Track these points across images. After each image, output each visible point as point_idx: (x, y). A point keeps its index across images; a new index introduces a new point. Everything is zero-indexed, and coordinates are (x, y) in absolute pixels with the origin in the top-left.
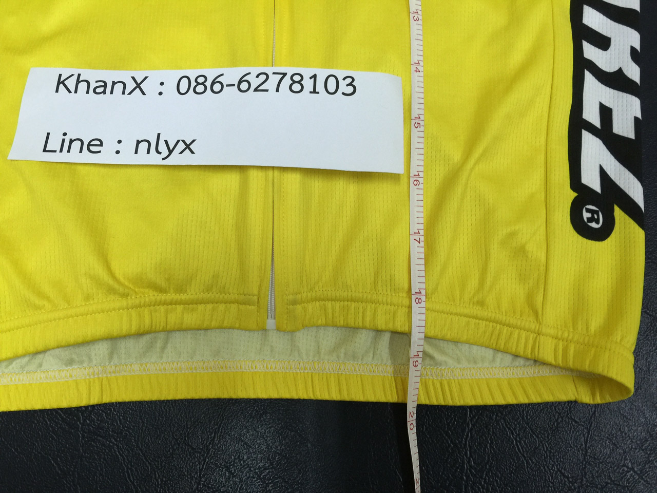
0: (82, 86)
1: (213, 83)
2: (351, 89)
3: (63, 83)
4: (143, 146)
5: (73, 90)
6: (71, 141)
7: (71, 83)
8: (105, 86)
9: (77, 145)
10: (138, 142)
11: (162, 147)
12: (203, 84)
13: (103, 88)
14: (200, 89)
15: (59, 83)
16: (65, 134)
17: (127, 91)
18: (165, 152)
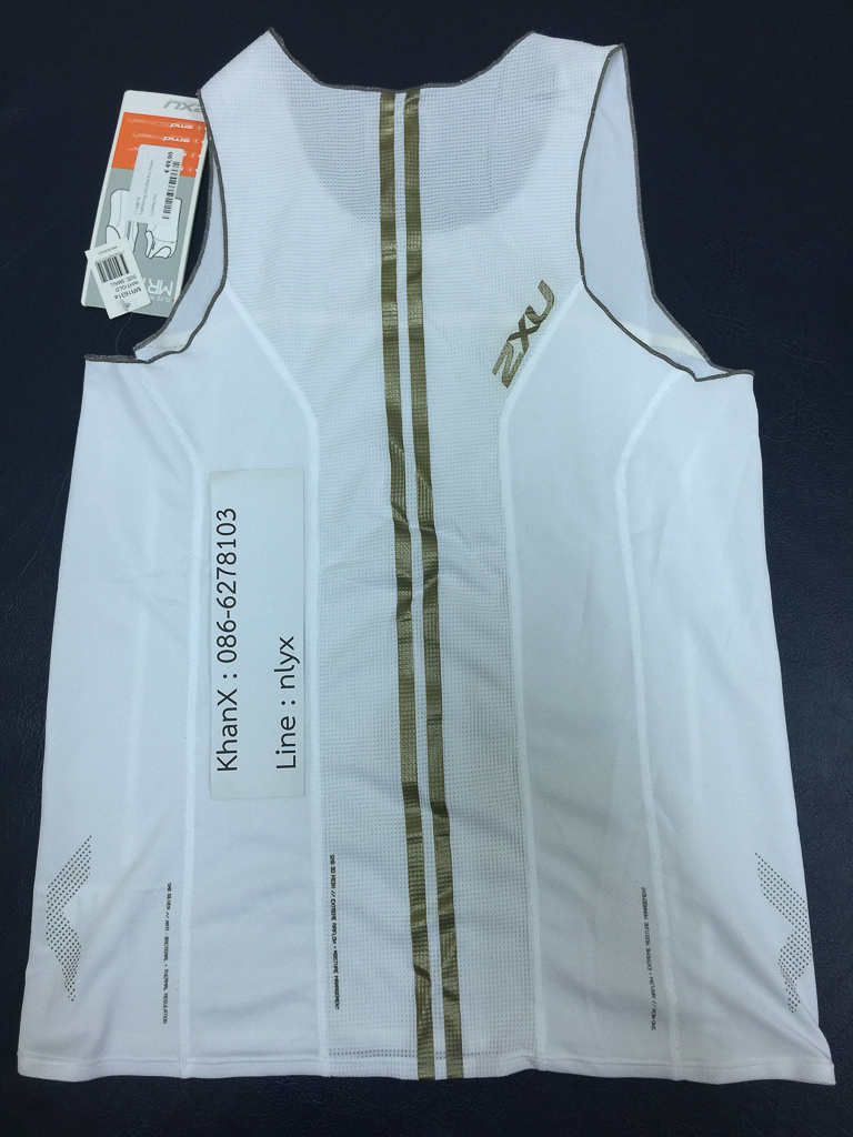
0: (229, 747)
1: (226, 630)
2: (229, 513)
3: (226, 766)
4: (287, 682)
5: (234, 755)
6: (284, 745)
7: (226, 758)
8: (229, 727)
9: (287, 740)
10: (284, 687)
11: (287, 665)
12: (225, 640)
13: (230, 728)
14: (231, 641)
15: (227, 769)
16: (278, 752)
17: (234, 706)
18: (293, 662)
